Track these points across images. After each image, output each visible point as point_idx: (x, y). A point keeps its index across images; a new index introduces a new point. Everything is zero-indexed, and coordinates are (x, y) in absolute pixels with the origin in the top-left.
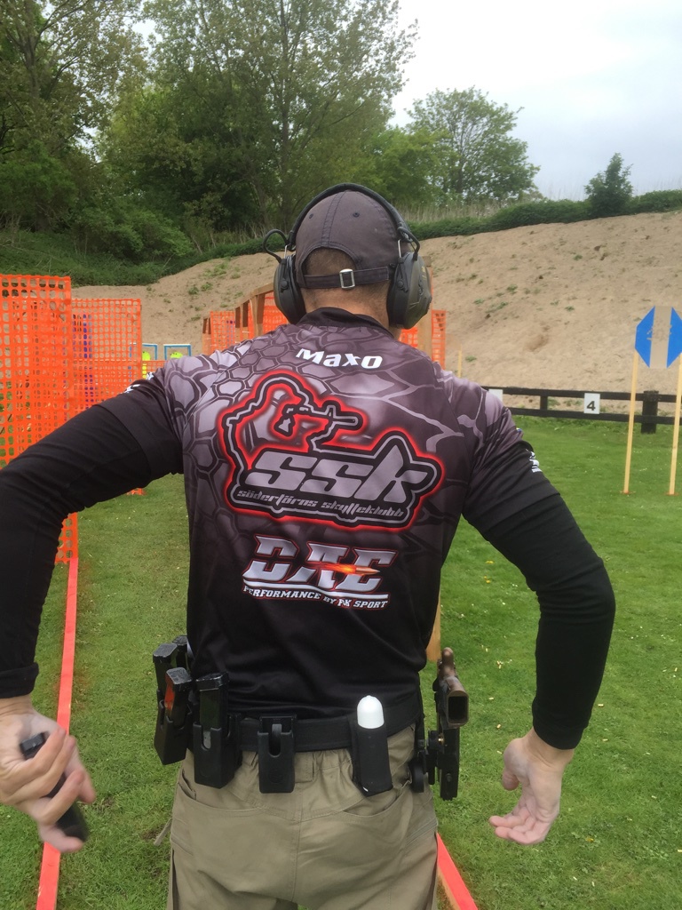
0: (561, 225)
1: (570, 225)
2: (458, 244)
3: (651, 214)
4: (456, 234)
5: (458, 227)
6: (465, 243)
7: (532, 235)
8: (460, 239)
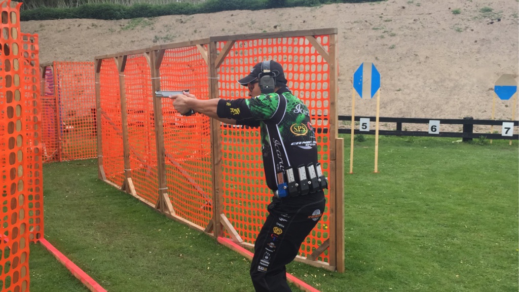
0: (250, 11)
1: (255, 11)
2: (183, 20)
3: (304, 8)
4: (180, 13)
5: (182, 9)
6: (188, 20)
7: (233, 17)
8: (184, 17)
